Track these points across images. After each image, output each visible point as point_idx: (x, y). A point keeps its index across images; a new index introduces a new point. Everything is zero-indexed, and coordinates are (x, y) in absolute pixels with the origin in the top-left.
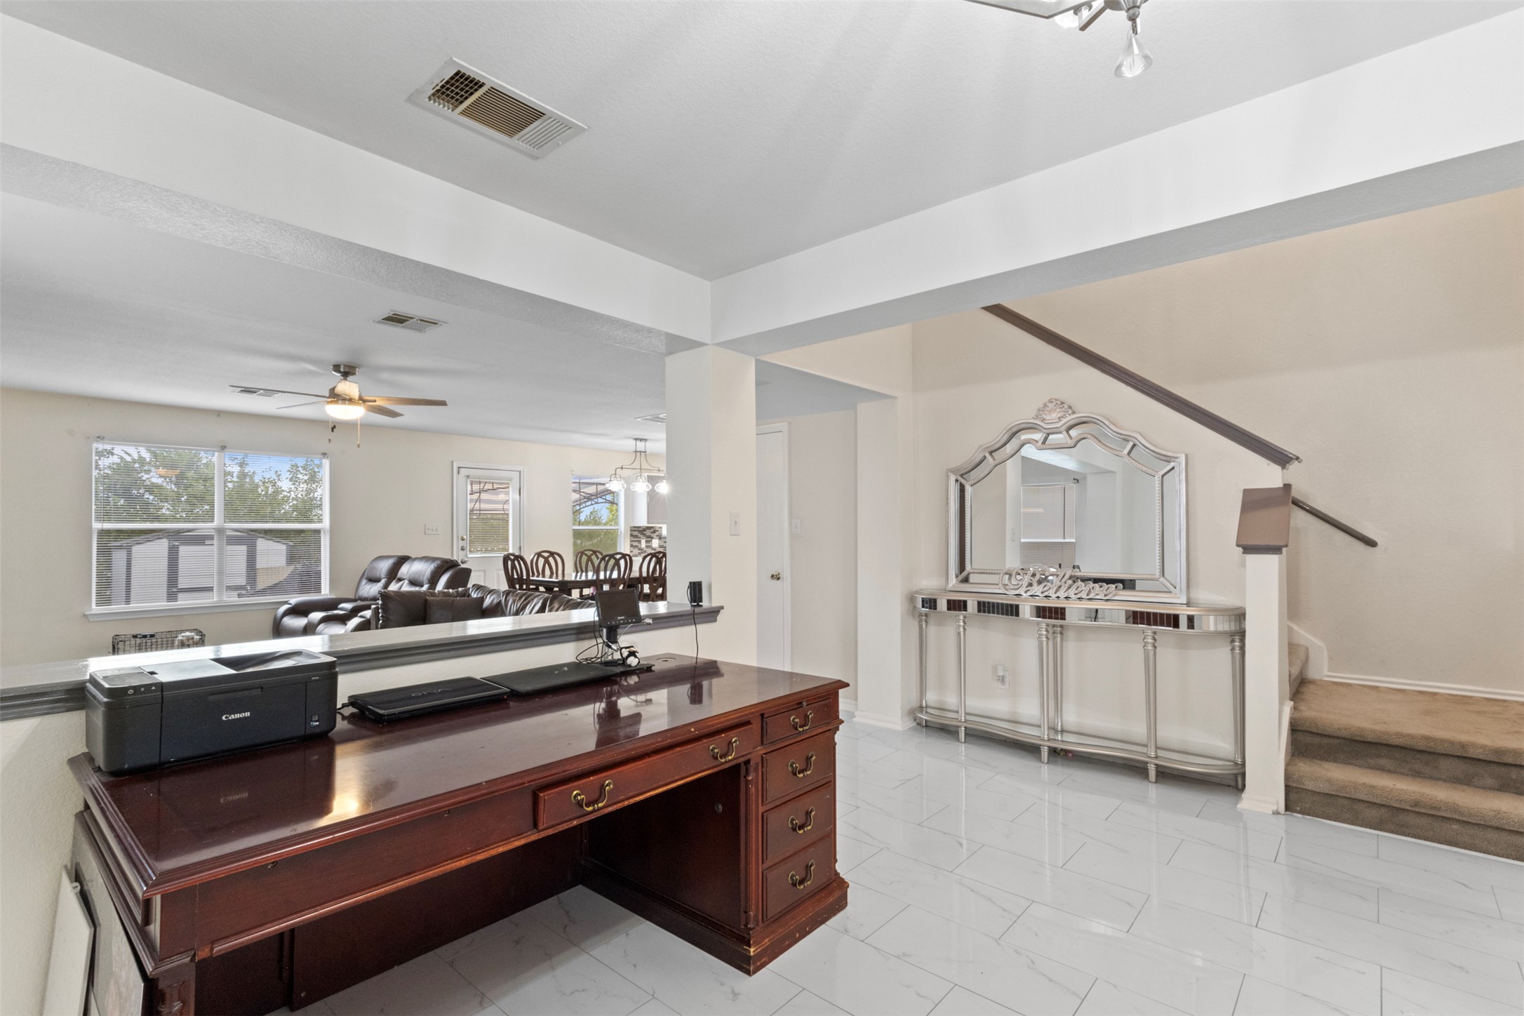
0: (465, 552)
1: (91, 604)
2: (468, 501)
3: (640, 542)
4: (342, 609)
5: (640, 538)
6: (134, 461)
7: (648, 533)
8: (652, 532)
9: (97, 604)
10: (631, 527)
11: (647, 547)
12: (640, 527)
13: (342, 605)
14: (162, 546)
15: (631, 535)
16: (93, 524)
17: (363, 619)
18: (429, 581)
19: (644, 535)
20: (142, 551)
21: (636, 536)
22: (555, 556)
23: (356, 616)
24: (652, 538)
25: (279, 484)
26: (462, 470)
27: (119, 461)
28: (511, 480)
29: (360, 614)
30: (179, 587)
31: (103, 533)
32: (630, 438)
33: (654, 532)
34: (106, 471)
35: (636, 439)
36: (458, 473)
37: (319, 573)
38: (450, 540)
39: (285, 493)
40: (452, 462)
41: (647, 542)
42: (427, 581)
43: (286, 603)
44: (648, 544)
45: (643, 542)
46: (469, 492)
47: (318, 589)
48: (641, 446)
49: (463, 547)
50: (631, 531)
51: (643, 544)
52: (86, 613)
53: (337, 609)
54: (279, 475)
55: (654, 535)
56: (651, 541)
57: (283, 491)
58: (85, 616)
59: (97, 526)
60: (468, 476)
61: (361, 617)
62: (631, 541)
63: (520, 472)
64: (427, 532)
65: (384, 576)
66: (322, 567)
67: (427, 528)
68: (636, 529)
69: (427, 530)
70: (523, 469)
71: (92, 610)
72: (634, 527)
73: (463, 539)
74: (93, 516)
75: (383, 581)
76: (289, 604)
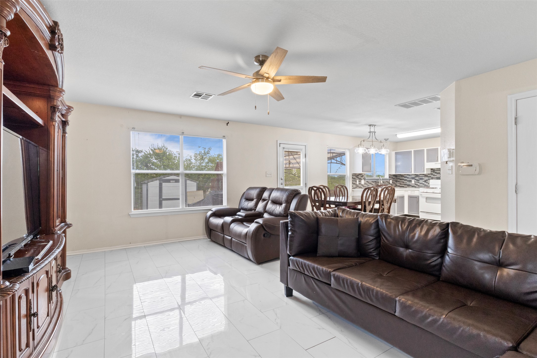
0: (283, 185)
1: (131, 209)
2: (284, 160)
3: (356, 181)
4: (239, 215)
5: (356, 179)
6: (148, 154)
7: (360, 177)
8: (361, 177)
9: (134, 209)
10: (352, 174)
11: (359, 184)
12: (356, 174)
13: (238, 213)
14: (157, 183)
15: (353, 178)
16: (131, 170)
17: (259, 224)
18: (286, 201)
19: (358, 178)
20: (151, 184)
21: (354, 179)
22: (326, 188)
23: (253, 222)
24: (361, 179)
25: (191, 161)
26: (281, 145)
27: (144, 154)
28: (301, 150)
29: (255, 221)
30: (163, 198)
31: (137, 175)
32: (366, 125)
33: (362, 176)
34: (141, 158)
35: (370, 125)
36: (280, 146)
37: (222, 195)
38: (277, 179)
39: (193, 164)
40: (277, 141)
41: (359, 181)
42: (285, 201)
43: (210, 210)
44: (360, 183)
45: (358, 181)
46: (284, 156)
47: (221, 203)
48: (372, 129)
49: (282, 183)
50: (353, 176)
51: (358, 183)
52: (129, 214)
53: (236, 215)
54: (191, 158)
55: (362, 178)
56: (361, 181)
57: (193, 163)
58: (129, 215)
59: (134, 171)
60: (284, 148)
61: (257, 222)
62: (353, 181)
63: (305, 146)
64: (267, 175)
65: (255, 198)
66: (223, 192)
67: (267, 173)
68: (355, 175)
69: (267, 174)
70: (307, 144)
71: (132, 212)
72: (354, 174)
73: (282, 179)
74: (131, 168)
75: (255, 200)
76: (212, 211)
